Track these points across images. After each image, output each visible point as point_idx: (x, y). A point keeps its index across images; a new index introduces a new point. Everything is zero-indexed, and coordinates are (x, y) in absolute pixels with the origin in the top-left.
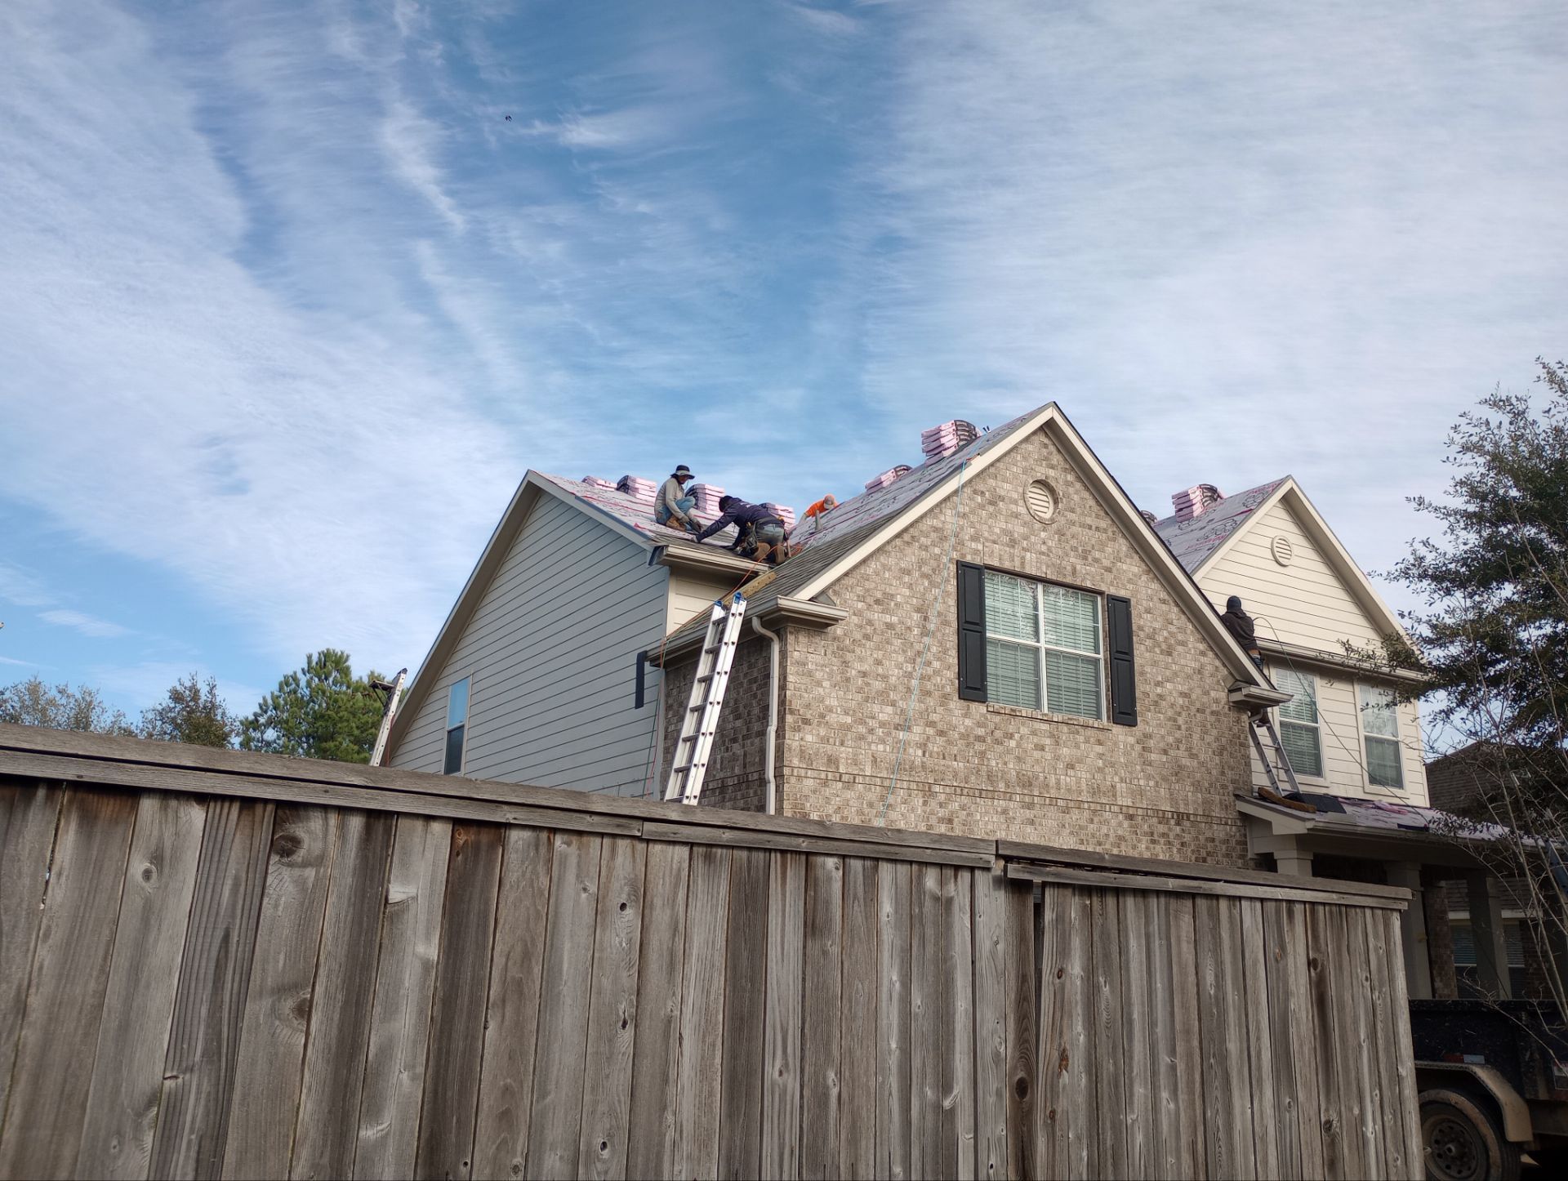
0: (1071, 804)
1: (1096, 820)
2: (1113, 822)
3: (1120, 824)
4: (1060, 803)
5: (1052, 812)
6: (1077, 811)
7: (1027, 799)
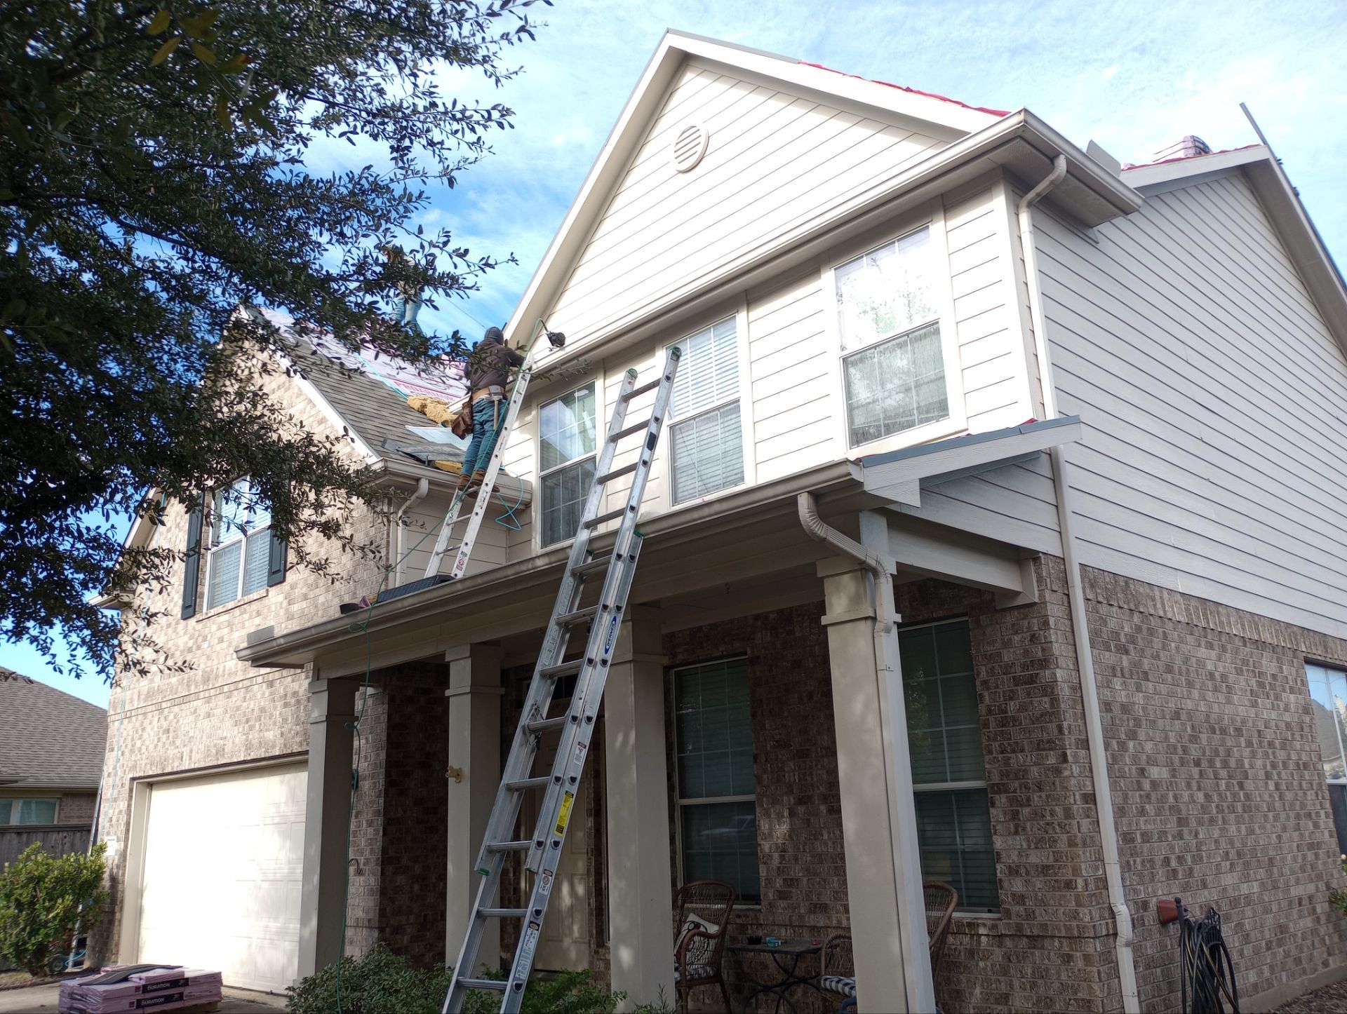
0: (232, 687)
1: (248, 696)
2: (259, 695)
3: (263, 694)
4: (226, 689)
5: (221, 701)
6: (236, 692)
7: (207, 694)
